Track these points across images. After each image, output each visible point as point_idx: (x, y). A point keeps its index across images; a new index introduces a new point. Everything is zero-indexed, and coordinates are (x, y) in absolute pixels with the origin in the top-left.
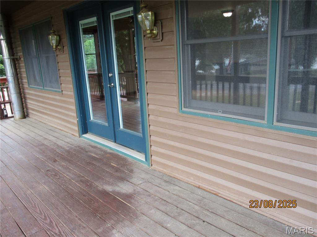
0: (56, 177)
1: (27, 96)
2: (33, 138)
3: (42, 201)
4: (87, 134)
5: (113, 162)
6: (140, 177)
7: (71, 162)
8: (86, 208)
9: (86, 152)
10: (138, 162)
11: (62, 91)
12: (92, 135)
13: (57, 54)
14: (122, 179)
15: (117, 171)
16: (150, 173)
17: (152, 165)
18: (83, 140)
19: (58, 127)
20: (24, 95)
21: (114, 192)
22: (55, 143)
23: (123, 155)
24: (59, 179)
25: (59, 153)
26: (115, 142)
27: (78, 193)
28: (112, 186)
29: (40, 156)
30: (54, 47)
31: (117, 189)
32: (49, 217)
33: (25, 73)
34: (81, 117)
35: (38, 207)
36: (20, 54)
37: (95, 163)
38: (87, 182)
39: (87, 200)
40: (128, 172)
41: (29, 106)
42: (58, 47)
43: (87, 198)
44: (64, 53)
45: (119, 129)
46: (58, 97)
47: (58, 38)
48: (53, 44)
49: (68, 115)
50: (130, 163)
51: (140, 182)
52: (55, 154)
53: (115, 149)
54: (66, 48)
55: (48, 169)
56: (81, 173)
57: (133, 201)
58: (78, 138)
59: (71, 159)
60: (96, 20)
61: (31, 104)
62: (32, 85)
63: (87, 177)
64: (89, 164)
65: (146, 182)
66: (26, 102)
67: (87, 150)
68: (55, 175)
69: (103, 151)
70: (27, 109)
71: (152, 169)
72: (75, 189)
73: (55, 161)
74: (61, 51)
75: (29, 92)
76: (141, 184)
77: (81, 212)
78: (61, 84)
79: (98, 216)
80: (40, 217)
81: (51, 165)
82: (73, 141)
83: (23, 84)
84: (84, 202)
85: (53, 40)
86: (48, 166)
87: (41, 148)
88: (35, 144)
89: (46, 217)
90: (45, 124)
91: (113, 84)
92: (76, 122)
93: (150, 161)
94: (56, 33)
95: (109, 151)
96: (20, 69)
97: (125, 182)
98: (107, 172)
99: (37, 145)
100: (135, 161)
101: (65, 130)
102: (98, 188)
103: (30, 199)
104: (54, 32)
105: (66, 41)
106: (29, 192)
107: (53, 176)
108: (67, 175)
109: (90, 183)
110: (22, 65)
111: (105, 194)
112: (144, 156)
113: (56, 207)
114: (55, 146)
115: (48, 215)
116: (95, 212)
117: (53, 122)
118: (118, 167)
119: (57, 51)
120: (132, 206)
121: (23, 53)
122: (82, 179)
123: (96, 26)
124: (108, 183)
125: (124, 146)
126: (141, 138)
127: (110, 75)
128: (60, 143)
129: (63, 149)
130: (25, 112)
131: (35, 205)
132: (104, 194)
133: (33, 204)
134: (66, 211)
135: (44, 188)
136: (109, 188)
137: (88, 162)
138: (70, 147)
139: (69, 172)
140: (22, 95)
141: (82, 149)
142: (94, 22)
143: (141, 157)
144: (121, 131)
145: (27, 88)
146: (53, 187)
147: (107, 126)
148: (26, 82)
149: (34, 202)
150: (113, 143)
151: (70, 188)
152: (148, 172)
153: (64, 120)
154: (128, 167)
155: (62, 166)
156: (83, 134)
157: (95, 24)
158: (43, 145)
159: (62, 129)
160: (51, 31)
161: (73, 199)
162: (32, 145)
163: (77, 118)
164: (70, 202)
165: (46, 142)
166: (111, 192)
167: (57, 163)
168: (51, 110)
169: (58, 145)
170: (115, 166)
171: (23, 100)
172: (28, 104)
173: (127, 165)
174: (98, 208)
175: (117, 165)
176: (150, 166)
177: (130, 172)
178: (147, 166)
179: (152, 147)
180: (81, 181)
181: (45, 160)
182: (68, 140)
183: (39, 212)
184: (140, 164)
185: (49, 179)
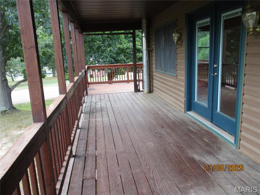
0: (160, 139)
1: (154, 77)
2: (152, 108)
3: (148, 152)
4: (191, 112)
5: (205, 137)
6: (226, 155)
7: (174, 130)
8: (176, 166)
9: (187, 125)
10: (228, 143)
11: (177, 76)
12: (194, 113)
13: (177, 47)
14: (210, 153)
15: (207, 146)
16: (236, 154)
17: (239, 148)
18: (186, 116)
19: (171, 103)
20: (152, 76)
21: (200, 161)
22: (166, 114)
23: (216, 134)
24: (162, 140)
25: (167, 122)
26: (212, 122)
27: (173, 154)
28: (200, 156)
29: (154, 122)
30: (175, 42)
31: (203, 160)
32: (149, 165)
33: (155, 61)
34: (188, 97)
35: (144, 156)
36: (154, 47)
37: (191, 135)
38: (182, 148)
39: (178, 161)
40: (217, 149)
41: (154, 85)
42: (178, 42)
43: (178, 160)
44: (182, 47)
45: (216, 112)
46: (173, 80)
47: (179, 35)
48: (175, 40)
49: (178, 95)
50: (220, 142)
51: (225, 160)
52: (164, 122)
53: (210, 128)
54: (184, 43)
55: (157, 132)
56: (178, 140)
57: (213, 173)
58: (184, 113)
59: (174, 128)
60: (210, 20)
61: (156, 83)
62: (158, 70)
63: (183, 145)
64: (186, 134)
65: (230, 161)
66: (152, 82)
67: (187, 124)
68: (160, 137)
69: (200, 127)
70: (153, 87)
71: (239, 152)
72: (171, 151)
73: (163, 127)
74: (180, 45)
75: (156, 74)
76: (225, 162)
77: (172, 168)
78: (177, 70)
79: (183, 175)
80: (144, 163)
81: (159, 129)
82: (178, 115)
83: (152, 69)
84: (175, 162)
85: (175, 37)
86: (157, 130)
87: (156, 116)
88: (152, 113)
89: (147, 164)
90: (162, 99)
91: (216, 74)
92: (183, 101)
93: (239, 144)
94: (179, 32)
95: (205, 128)
96: (152, 57)
97: (212, 156)
98: (199, 144)
99: (154, 113)
100: (226, 141)
101: (175, 106)
102: (189, 155)
103: (141, 149)
104: (177, 31)
105: (185, 37)
106: (141, 144)
107: (159, 137)
108: (168, 139)
109: (183, 149)
110: (154, 54)
111: (193, 161)
112: (234, 138)
113: (155, 160)
114: (165, 116)
115: (149, 164)
116: (181, 172)
117: (168, 99)
118: (209, 142)
119: (177, 45)
120: (212, 176)
121: (155, 46)
122: (178, 145)
123: (209, 25)
124: (198, 153)
125: (218, 127)
126: (234, 122)
127: (215, 66)
128: (170, 115)
129: (170, 119)
130: (151, 89)
131: (142, 154)
132: (191, 160)
133: (142, 153)
134: (161, 164)
135: (151, 144)
136: (197, 157)
137: (186, 133)
138: (176, 119)
139: (171, 138)
140: (151, 76)
141: (184, 122)
142: (208, 22)
143: (230, 139)
144: (217, 114)
145: (155, 71)
146: (157, 146)
147: (207, 107)
148: (154, 67)
149: (142, 152)
150: (210, 123)
151: (168, 149)
152: (235, 154)
153: (175, 98)
154: (218, 145)
155: (167, 132)
156: (187, 111)
157: (209, 24)
158: (157, 114)
159: (173, 104)
160: (175, 30)
161: (168, 157)
162: (150, 113)
163: (185, 98)
164: (165, 159)
165: (160, 113)
166: (198, 160)
167: (164, 129)
168: (167, 89)
169: (167, 116)
170: (207, 141)
171: (151, 80)
172: (154, 83)
173: (217, 143)
174: (184, 169)
175: (208, 141)
176: (237, 149)
177: (218, 149)
178: (235, 148)
179: (242, 132)
180: (177, 146)
181: (156, 125)
182: (175, 114)
183: (144, 160)
184: (229, 144)
185: (156, 139)
